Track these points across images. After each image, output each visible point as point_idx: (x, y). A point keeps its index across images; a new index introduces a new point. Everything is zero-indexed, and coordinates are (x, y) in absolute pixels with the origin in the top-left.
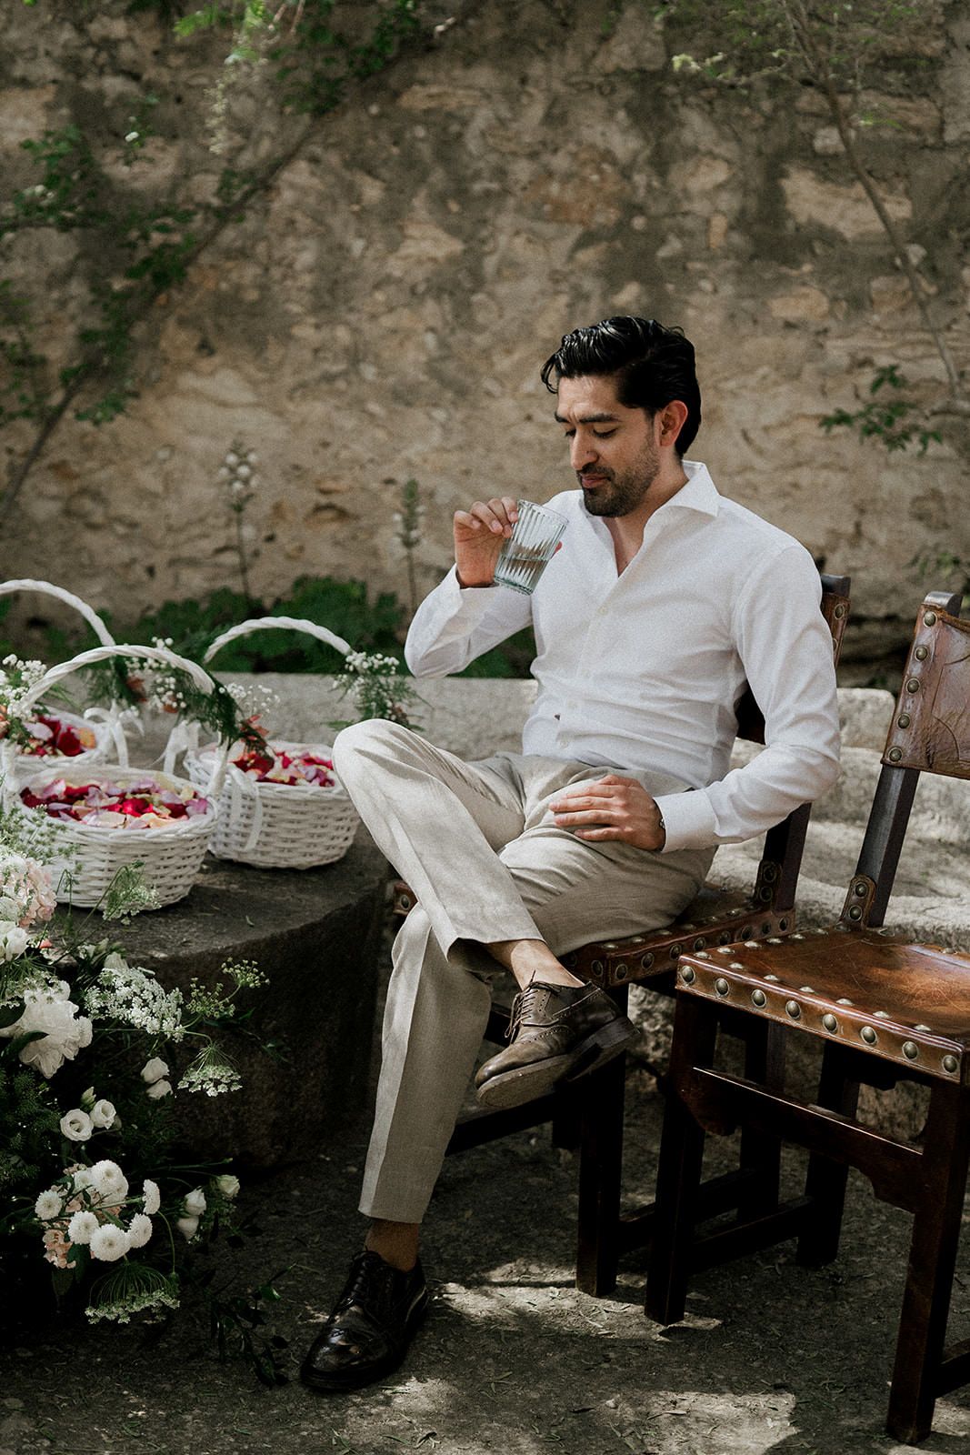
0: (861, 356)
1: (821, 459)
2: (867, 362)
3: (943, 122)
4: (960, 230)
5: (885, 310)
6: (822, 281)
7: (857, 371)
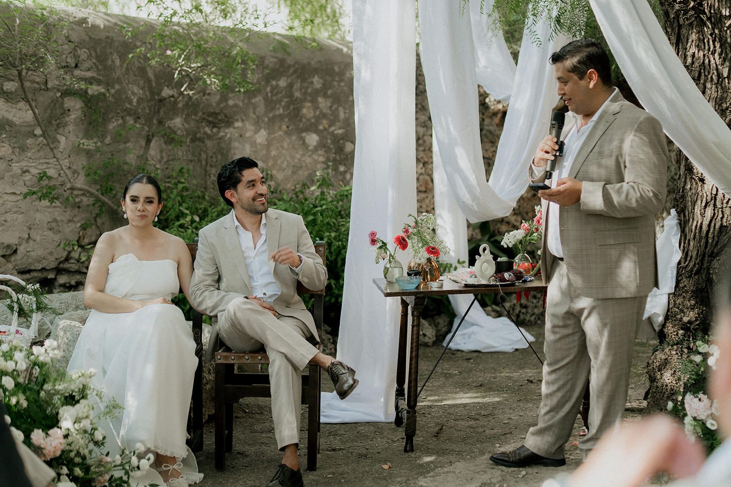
0: (25, 169)
1: (15, 210)
2: (27, 171)
3: (47, 80)
4: (56, 121)
5: (33, 151)
6: (9, 141)
7: (24, 175)
